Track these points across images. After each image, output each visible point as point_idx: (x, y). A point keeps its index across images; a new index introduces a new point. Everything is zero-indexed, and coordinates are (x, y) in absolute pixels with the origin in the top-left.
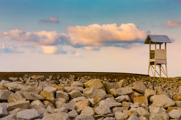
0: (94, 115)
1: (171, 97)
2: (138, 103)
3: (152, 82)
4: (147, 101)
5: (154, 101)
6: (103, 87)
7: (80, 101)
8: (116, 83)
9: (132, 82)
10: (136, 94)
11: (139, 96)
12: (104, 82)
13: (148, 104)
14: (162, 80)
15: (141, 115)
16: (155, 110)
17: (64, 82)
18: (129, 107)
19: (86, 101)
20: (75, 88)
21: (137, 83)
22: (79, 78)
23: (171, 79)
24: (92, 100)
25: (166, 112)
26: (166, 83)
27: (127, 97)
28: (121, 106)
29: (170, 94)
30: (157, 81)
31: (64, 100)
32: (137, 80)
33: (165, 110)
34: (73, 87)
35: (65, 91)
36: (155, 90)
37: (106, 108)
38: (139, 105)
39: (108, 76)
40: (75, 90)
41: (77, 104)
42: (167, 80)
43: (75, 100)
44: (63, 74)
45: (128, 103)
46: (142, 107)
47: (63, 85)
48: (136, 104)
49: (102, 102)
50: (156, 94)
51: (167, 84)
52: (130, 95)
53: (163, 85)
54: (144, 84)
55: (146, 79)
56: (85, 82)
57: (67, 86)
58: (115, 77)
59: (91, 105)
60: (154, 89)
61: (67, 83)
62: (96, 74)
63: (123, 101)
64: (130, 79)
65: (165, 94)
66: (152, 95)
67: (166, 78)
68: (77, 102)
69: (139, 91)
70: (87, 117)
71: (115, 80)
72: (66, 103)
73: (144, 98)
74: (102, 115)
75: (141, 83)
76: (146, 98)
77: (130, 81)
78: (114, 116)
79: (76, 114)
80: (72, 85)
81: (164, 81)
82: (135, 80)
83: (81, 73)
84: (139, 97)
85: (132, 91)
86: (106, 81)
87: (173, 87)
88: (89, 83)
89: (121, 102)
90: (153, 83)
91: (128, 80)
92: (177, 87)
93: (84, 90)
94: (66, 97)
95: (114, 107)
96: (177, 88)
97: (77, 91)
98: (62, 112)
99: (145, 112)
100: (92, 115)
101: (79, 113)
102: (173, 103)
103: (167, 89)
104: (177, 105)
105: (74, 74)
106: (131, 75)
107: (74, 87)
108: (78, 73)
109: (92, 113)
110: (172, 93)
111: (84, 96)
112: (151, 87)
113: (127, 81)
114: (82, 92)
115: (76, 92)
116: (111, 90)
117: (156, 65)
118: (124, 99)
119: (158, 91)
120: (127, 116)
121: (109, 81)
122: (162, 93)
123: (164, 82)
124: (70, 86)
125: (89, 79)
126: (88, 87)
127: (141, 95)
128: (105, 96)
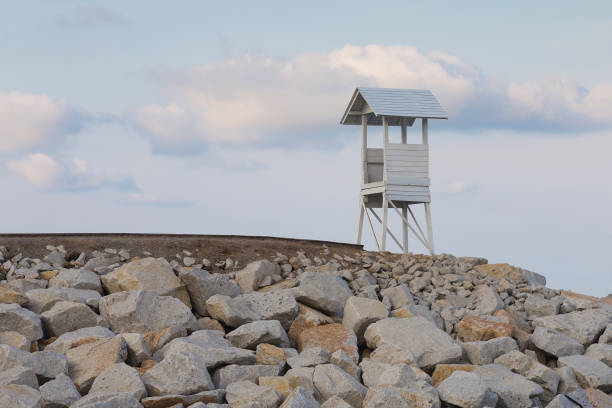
0: (143, 397)
1: (449, 328)
2: (318, 350)
3: (371, 273)
4: (352, 342)
5: (383, 340)
6: (179, 289)
7: (87, 341)
8: (231, 274)
9: (293, 269)
10: (311, 316)
11: (322, 324)
12: (182, 271)
13: (357, 355)
14: (414, 264)
15: (331, 395)
16: (383, 373)
17: (21, 271)
18: (283, 364)
19: (113, 344)
20: (66, 295)
21: (312, 274)
22: (82, 256)
23: (446, 260)
24: (134, 339)
25: (429, 383)
26: (427, 275)
27: (276, 329)
28: (251, 361)
29: (443, 314)
30: (393, 265)
31: (22, 340)
32: (314, 263)
33: (425, 375)
34: (58, 292)
35: (26, 305)
36: (386, 299)
37: (193, 367)
38: (323, 355)
39: (200, 246)
40: (67, 299)
41: (74, 356)
42: (430, 262)
43: (66, 339)
44: (20, 242)
45: (280, 351)
46: (335, 362)
47: (18, 283)
48: (311, 353)
49: (177, 346)
50: (390, 316)
51: (433, 280)
52: (285, 319)
53: (418, 284)
54: (344, 278)
55: (348, 259)
56: (107, 271)
57: (37, 286)
58: (226, 252)
59: (130, 358)
60: (381, 299)
61: (37, 275)
62: (151, 239)
63: (260, 341)
64: (286, 258)
65: (424, 316)
66: (374, 320)
67: (428, 258)
68: (73, 346)
69: (322, 305)
70: (115, 402)
71: (229, 263)
72: (32, 351)
73: (341, 331)
74: (174, 396)
75: (328, 273)
76: (352, 331)
77: (287, 268)
78: (224, 400)
79: (72, 392)
80: (56, 281)
81: (417, 266)
82: (305, 261)
83: (93, 238)
84: (322, 329)
85: (294, 304)
86: (190, 266)
87: (455, 291)
88: (125, 273)
89: (252, 347)
90: (375, 274)
91: (280, 263)
92: (472, 290)
93: (104, 300)
94: (31, 327)
95: (223, 365)
96: (469, 292)
97: (77, 304)
98: (13, 382)
99: (345, 382)
100: (135, 395)
101: (84, 391)
102: (455, 348)
103: (430, 297)
104: (472, 358)
105: (63, 243)
106: (291, 246)
107: (65, 290)
108: (80, 239)
109: (138, 387)
110: (453, 312)
111: (102, 324)
112: (370, 288)
113: (273, 266)
114: (97, 311)
115: (74, 310)
116: (212, 300)
117: (390, 206)
118: (263, 336)
119: (397, 305)
120: (275, 399)
121: (204, 267)
122: (411, 310)
123: (421, 269)
124: (47, 287)
125: (125, 261)
126: (121, 288)
127: (328, 319)
128: (187, 324)
